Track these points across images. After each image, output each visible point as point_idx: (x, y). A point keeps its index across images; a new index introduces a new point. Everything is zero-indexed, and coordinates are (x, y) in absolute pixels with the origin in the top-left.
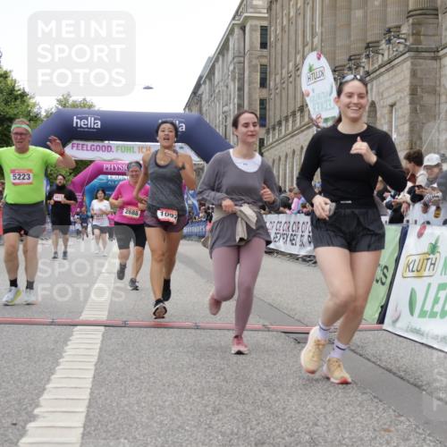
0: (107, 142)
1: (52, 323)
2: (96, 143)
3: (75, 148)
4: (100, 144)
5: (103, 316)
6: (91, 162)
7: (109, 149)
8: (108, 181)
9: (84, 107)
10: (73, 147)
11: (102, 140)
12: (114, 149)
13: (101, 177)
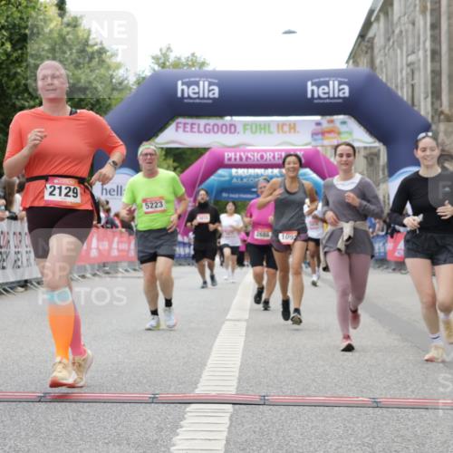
0: (228, 118)
1: (154, 400)
2: (212, 121)
3: (181, 130)
4: (218, 121)
5: (230, 389)
6: (206, 149)
7: (232, 129)
8: (232, 177)
9: (193, 66)
10: (177, 127)
11: (221, 115)
12: (240, 128)
13: (221, 172)
